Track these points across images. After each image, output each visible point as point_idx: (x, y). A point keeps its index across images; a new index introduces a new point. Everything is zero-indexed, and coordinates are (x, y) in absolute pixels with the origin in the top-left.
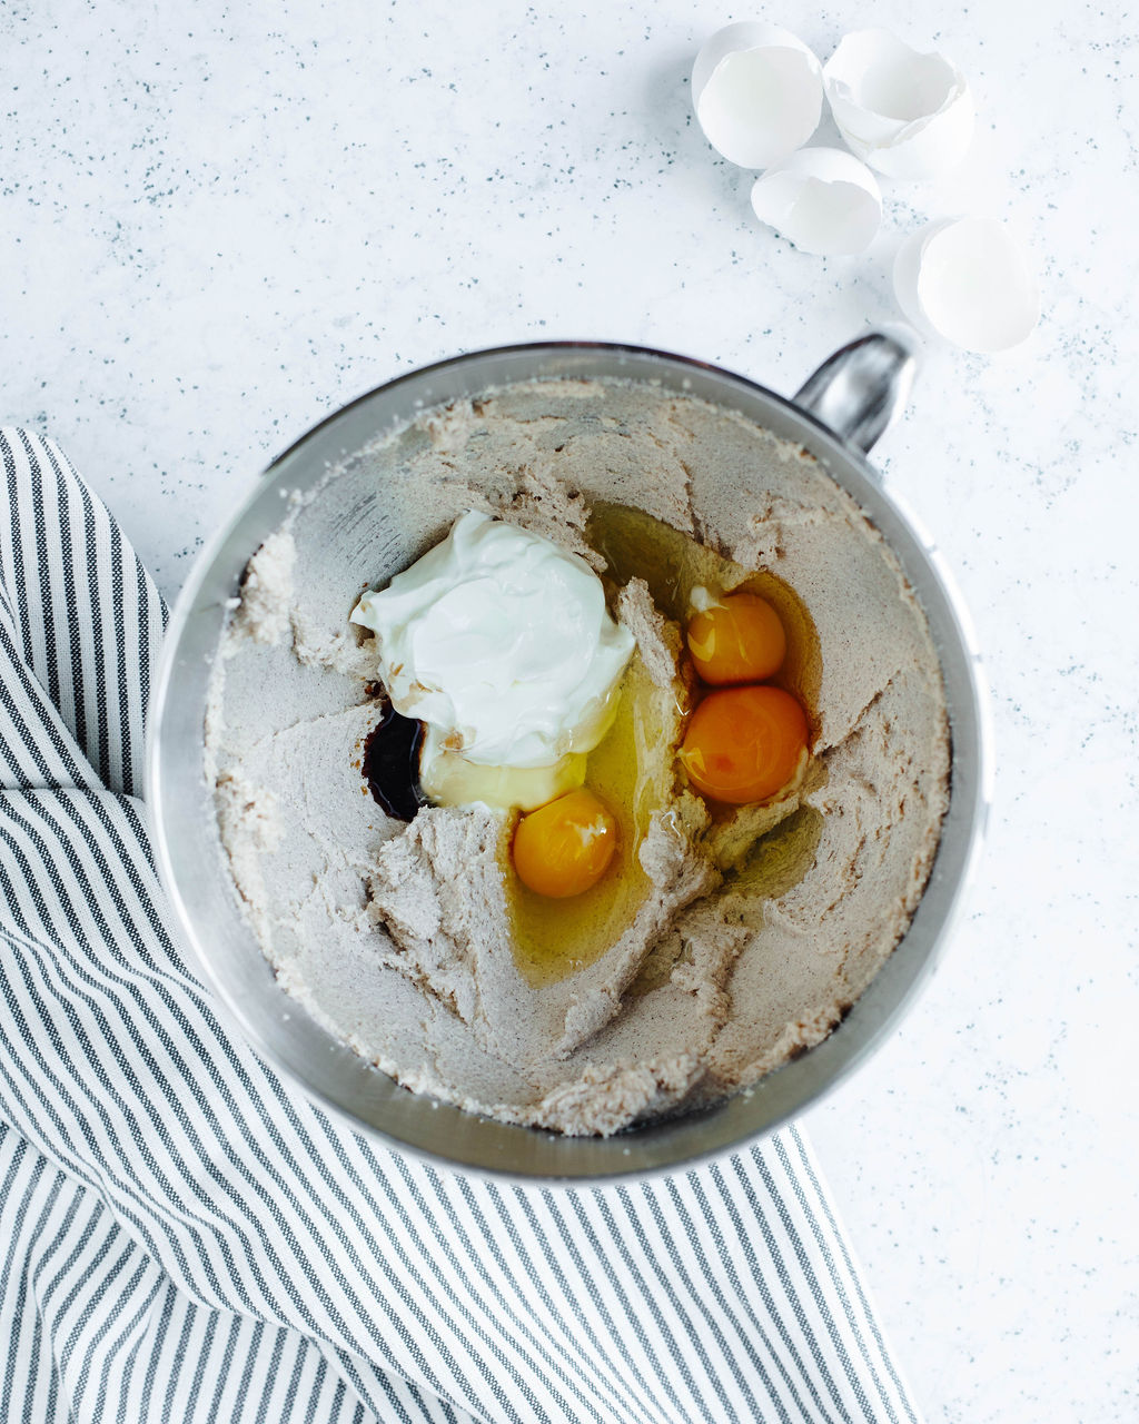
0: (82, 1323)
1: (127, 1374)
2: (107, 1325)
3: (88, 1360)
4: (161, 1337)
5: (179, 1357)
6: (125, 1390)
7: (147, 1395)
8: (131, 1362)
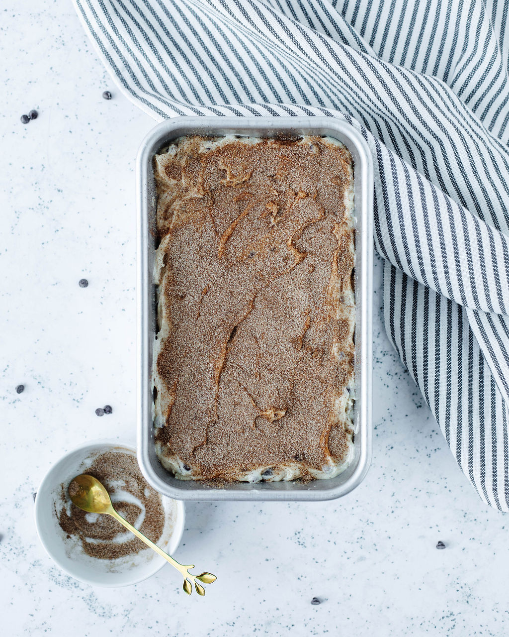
0: (487, 71)
1: (466, 44)
2: (475, 69)
3: (485, 52)
4: (450, 62)
5: (440, 52)
6: (467, 37)
7: (456, 34)
8: (464, 50)
